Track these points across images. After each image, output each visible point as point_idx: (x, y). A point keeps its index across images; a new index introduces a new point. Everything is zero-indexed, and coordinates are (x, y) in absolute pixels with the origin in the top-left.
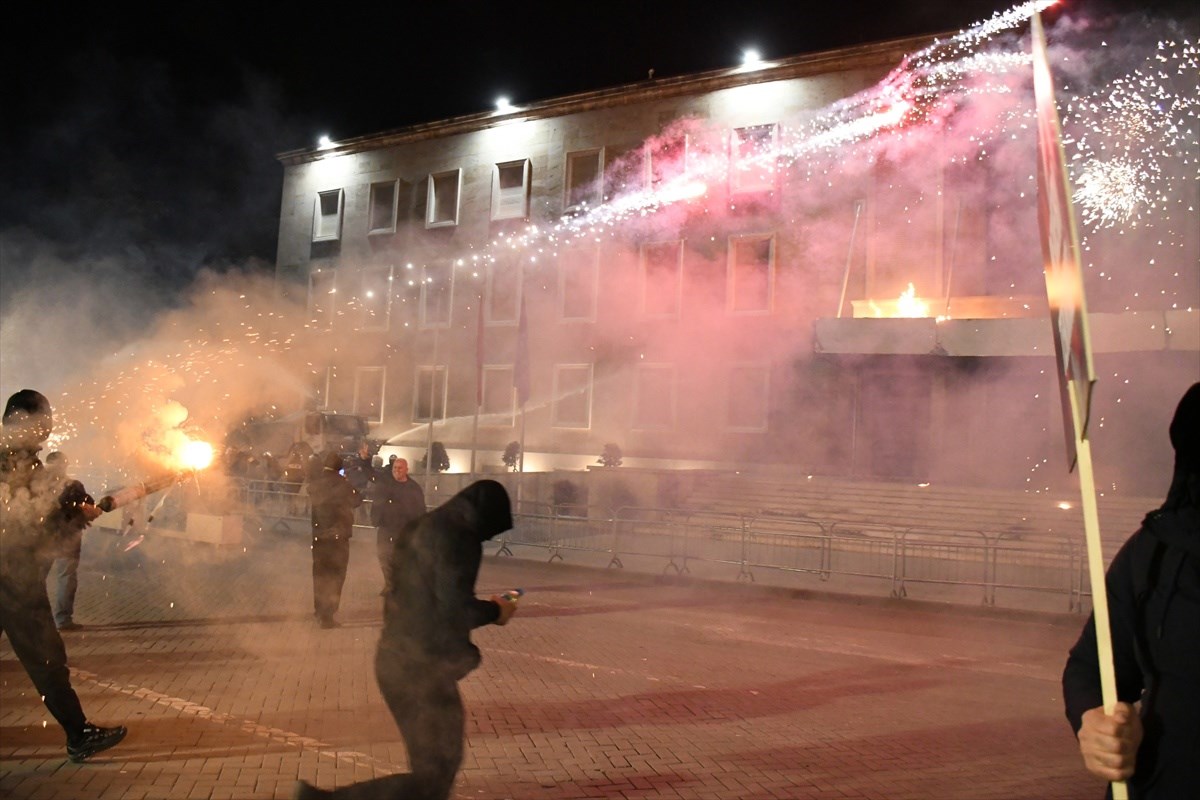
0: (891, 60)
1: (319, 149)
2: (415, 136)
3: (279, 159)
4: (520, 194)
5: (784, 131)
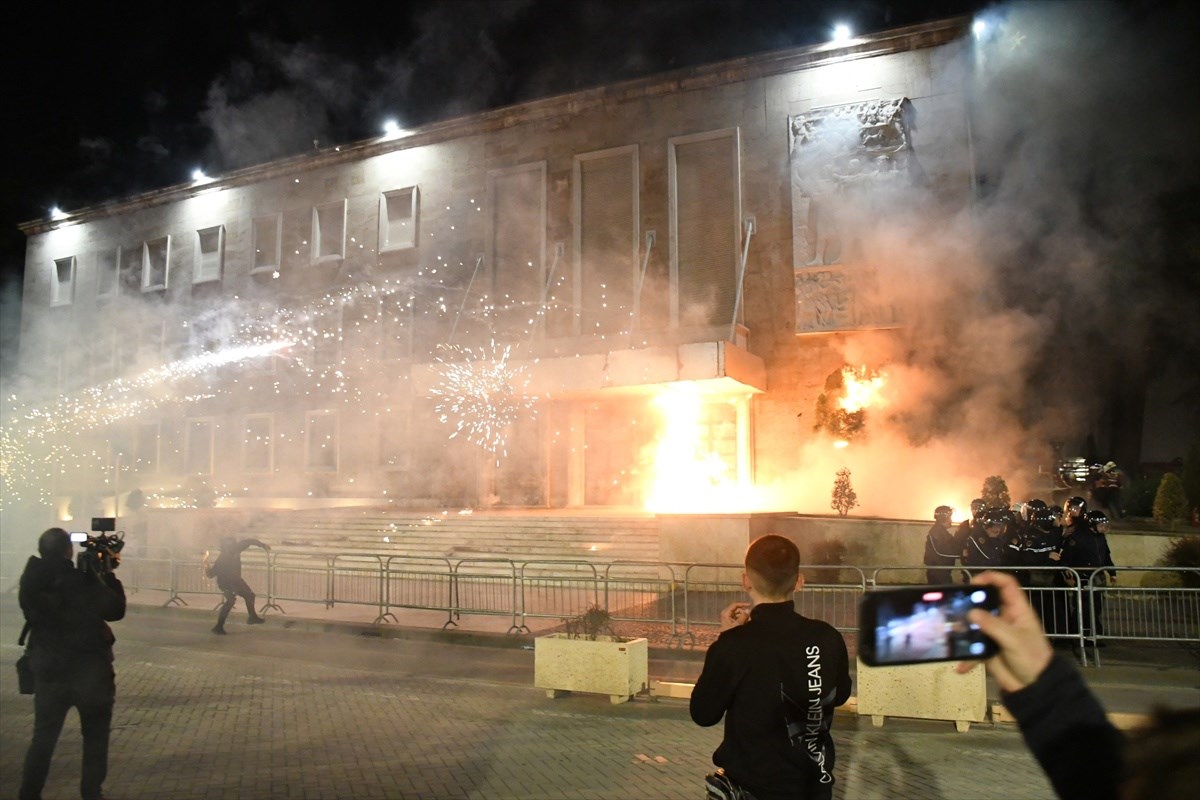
0: (506, 125)
1: (54, 219)
2: (133, 206)
3: (21, 229)
4: (216, 258)
5: (422, 193)
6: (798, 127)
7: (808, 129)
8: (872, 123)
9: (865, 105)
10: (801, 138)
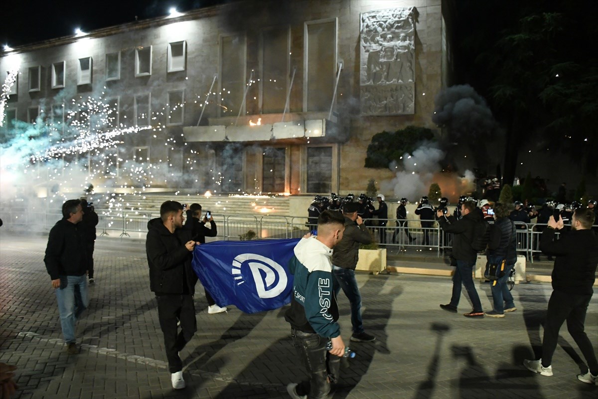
4: (88, 72)
5: (188, 45)
6: (364, 19)
7: (369, 20)
8: (399, 18)
9: (396, 9)
10: (365, 24)
